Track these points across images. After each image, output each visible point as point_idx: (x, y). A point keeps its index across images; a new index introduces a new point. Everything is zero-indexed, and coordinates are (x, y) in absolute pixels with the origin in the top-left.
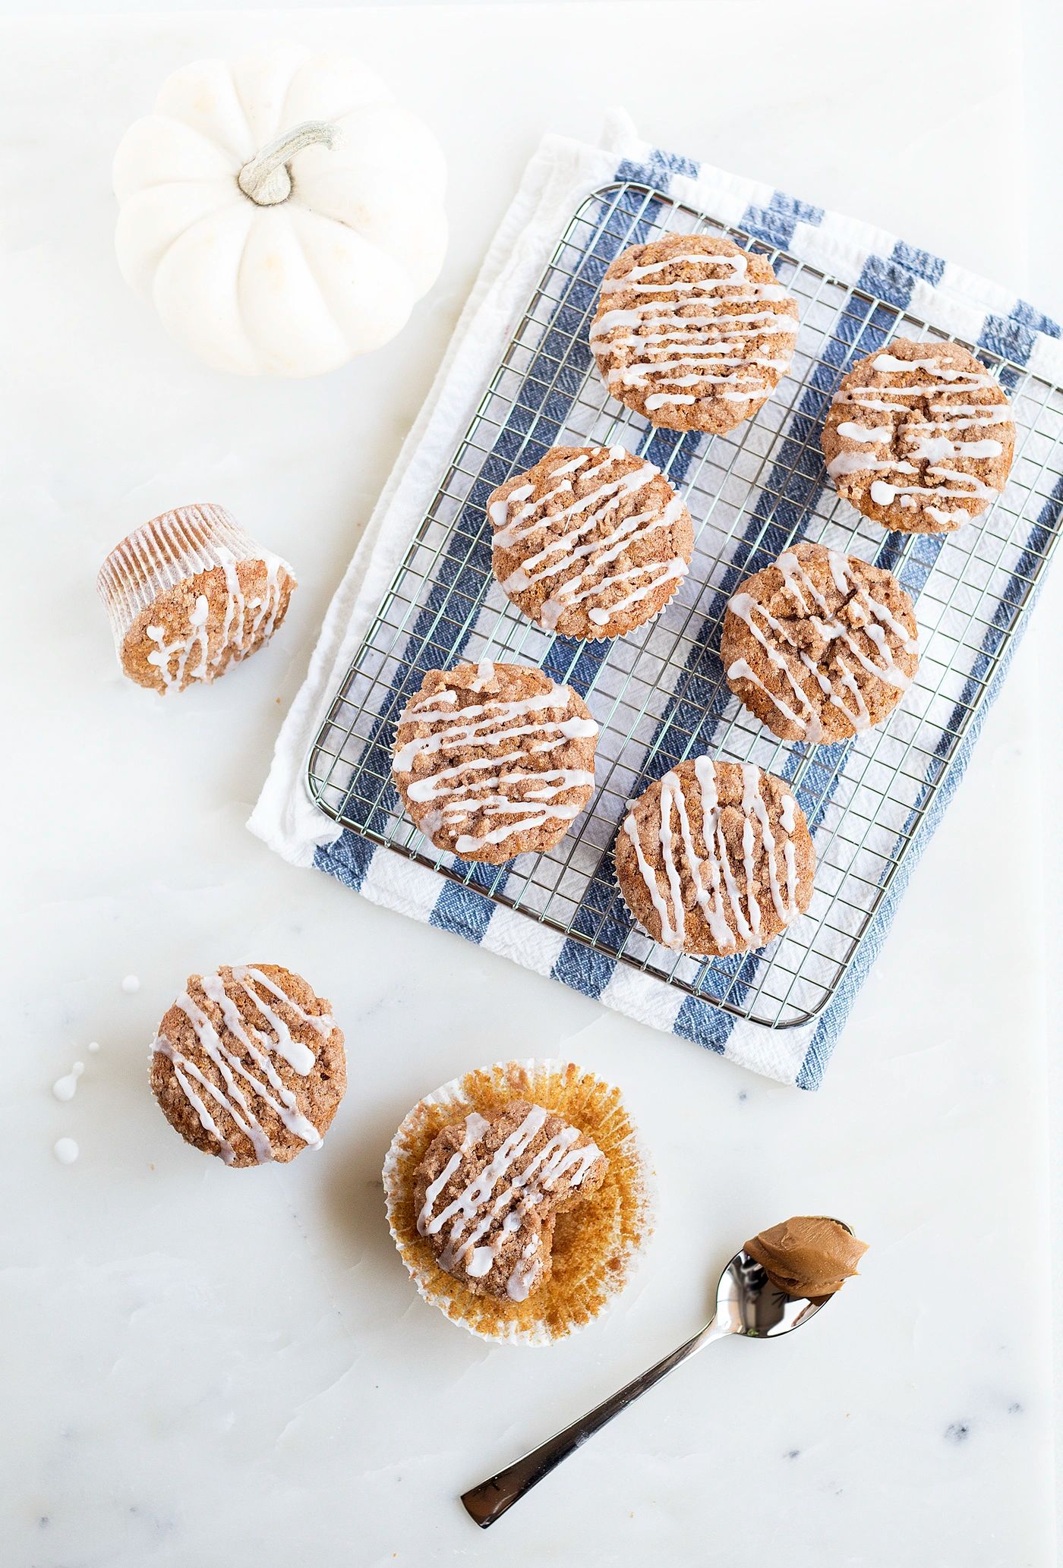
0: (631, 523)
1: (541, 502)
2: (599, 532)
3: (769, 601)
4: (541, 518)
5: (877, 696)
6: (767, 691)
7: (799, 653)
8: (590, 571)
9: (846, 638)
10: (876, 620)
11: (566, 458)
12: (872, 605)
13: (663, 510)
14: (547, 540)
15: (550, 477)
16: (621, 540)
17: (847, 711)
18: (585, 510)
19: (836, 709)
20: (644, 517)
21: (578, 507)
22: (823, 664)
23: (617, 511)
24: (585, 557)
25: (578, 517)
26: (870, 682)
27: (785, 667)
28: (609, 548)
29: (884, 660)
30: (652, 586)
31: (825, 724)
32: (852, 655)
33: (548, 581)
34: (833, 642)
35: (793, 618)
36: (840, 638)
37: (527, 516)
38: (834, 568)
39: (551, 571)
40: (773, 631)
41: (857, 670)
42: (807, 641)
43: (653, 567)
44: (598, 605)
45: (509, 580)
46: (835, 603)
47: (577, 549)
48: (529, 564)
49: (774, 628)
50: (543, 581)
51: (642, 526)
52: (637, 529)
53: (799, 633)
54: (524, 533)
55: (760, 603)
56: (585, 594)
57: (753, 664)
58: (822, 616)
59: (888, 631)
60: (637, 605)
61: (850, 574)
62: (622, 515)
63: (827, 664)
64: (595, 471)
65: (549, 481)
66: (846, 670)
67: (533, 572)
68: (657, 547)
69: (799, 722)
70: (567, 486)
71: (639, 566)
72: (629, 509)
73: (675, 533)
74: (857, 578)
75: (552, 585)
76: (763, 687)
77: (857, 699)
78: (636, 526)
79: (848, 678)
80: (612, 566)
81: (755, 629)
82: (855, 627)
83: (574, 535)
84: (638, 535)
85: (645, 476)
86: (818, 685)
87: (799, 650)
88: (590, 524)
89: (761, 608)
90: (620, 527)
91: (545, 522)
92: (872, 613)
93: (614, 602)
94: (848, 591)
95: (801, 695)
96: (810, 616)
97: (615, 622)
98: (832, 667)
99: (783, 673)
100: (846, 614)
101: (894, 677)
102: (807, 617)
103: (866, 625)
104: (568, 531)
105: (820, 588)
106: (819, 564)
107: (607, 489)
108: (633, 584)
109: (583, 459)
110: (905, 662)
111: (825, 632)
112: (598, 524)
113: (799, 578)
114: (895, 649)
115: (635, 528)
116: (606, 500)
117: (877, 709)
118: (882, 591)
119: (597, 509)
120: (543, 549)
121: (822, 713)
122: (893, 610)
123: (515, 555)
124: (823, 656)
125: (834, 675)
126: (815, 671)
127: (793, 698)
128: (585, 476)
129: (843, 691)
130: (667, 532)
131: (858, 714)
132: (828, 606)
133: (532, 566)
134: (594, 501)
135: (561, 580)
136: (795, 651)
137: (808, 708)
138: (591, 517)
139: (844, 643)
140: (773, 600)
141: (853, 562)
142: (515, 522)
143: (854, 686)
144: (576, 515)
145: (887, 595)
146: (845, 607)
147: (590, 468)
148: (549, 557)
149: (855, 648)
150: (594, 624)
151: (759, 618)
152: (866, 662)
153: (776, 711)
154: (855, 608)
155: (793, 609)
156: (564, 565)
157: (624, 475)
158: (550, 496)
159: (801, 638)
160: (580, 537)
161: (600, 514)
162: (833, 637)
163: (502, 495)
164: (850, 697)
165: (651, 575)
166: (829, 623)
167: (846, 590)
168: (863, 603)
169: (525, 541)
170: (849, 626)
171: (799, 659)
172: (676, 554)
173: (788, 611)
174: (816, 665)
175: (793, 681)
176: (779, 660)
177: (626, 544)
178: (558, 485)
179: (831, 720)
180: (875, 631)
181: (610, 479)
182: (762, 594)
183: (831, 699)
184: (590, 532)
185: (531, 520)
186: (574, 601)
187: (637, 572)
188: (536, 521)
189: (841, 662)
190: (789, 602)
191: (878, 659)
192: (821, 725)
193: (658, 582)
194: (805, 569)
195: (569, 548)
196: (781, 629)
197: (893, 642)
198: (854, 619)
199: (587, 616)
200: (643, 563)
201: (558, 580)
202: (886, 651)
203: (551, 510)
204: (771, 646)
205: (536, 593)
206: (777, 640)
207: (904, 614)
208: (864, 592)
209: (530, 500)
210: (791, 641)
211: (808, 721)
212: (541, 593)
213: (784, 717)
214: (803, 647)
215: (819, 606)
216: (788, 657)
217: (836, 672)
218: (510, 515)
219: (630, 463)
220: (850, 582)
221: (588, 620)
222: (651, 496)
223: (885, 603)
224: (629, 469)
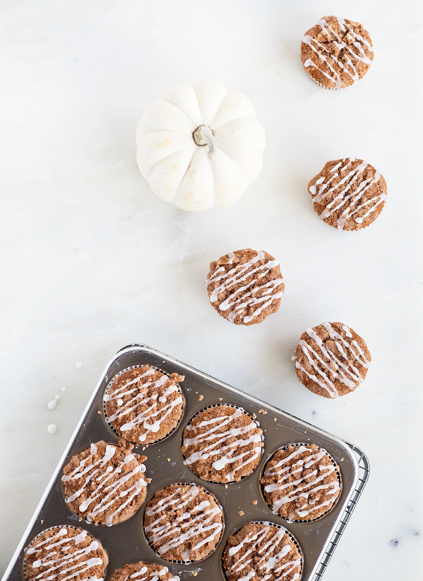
0: (363, 184)
1: (328, 182)
2: (352, 189)
3: (317, 37)
4: (330, 188)
5: (360, 68)
6: (320, 69)
7: (330, 55)
8: (352, 204)
9: (347, 48)
10: (357, 41)
11: (333, 165)
12: (355, 35)
13: (374, 177)
14: (334, 196)
15: (330, 173)
16: (361, 191)
17: (350, 74)
18: (345, 182)
19: (346, 74)
20: (368, 180)
21: (342, 182)
22: (339, 58)
23: (357, 180)
24: (349, 200)
25: (343, 185)
26: (358, 62)
27: (326, 60)
28: (357, 195)
29: (362, 54)
30: (376, 206)
31: (342, 80)
32: (350, 54)
33: (337, 211)
34: (342, 50)
35: (326, 43)
36: (345, 48)
37: (324, 189)
38: (339, 23)
39: (338, 207)
40: (320, 48)
41: (352, 59)
42: (333, 50)
43: (375, 199)
44: (358, 216)
45: (322, 214)
46: (341, 35)
47: (345, 197)
48: (329, 206)
49: (320, 47)
50: (336, 212)
51: (368, 184)
52: (366, 186)
53: (330, 47)
54: (325, 195)
55: (314, 38)
56: (352, 213)
57: (314, 60)
58: (337, 41)
59: (362, 44)
60: (372, 214)
61: (346, 24)
62: (360, 181)
63: (341, 58)
64: (345, 167)
65: (330, 174)
66: (348, 59)
67: (331, 209)
68: (375, 191)
69: (333, 79)
70: (336, 175)
71: (370, 199)
72: (361, 179)
73: (380, 184)
74: (348, 26)
75: (339, 212)
76: (318, 68)
77: (353, 69)
78: (366, 184)
79: (349, 62)
80: (360, 202)
81: (313, 48)
82: (350, 43)
83: (343, 192)
84: (367, 188)
85: (364, 165)
86: (339, 66)
87: (330, 53)
88: (348, 187)
89: (314, 40)
90: (360, 186)
91: (332, 190)
92: (356, 38)
93: (364, 214)
94: (346, 31)
95: (333, 70)
96: (333, 41)
97: (365, 221)
98: (343, 58)
99: (325, 63)
100: (346, 39)
101: (366, 60)
102: (332, 41)
103: (354, 42)
104: (340, 192)
105: (335, 30)
106: (334, 22)
107: (352, 173)
108: (369, 206)
109: (340, 164)
110: (369, 55)
111: (340, 46)
112: (351, 187)
113: (327, 28)
114: (365, 50)
115: (365, 185)
116: (352, 177)
117: (361, 73)
118: (358, 30)
119: (349, 181)
120: (333, 200)
121: (341, 76)
122: (363, 36)
123: (323, 204)
124: (339, 55)
125: (344, 61)
126: (337, 61)
127: (330, 71)
128: (343, 170)
129: (348, 67)
130: (377, 184)
131: (354, 75)
132: (339, 37)
133: (330, 207)
134: (348, 178)
135: (342, 210)
136: (328, 54)
137: (336, 74)
138: (348, 185)
139: (346, 50)
140: (318, 36)
141: (346, 21)
142: (320, 192)
143: (352, 65)
144: (342, 185)
145: (360, 31)
146: (346, 36)
147: (343, 167)
148: (336, 202)
149: (351, 51)
150: (358, 223)
151: (314, 44)
152: (355, 56)
153: (324, 77)
154: (349, 37)
155: (326, 39)
156: (342, 204)
157: (357, 167)
158: (331, 180)
159: (330, 49)
160: (345, 193)
161: (351, 183)
162: (342, 48)
163: (313, 183)
164: (350, 69)
165: (375, 202)
166: (340, 43)
167: (345, 31)
168: (352, 35)
169: (326, 198)
170: (348, 43)
171: (330, 57)
172: (382, 192)
173: (324, 41)
174: (337, 59)
175: (329, 65)
176: (323, 58)
177: (363, 192)
178: (333, 175)
179: (345, 78)
180: (357, 45)
181: (352, 169)
182: (314, 35)
183: (344, 70)
184: (349, 190)
185: (326, 191)
186: (349, 217)
187: (369, 201)
188: (328, 190)
189: (346, 56)
190: (325, 36)
191: (360, 54)
192: (341, 80)
193: (377, 204)
194: (329, 24)
195: (342, 197)
196: (323, 46)
197: (364, 47)
198: (349, 40)
199: (355, 221)
200: (371, 197)
201: (341, 211)
202: (362, 51)
203: (333, 185)
204: (319, 53)
205: (334, 217)
206: (322, 51)
207: (367, 38)
208: (352, 31)
209: (324, 183)
210: (327, 51)
211: (336, 79)
212: (336, 215)
213: (327, 78)
214: (331, 52)
215: (336, 37)
216: (326, 56)
217: (344, 60)
218: (318, 190)
219: (357, 162)
220: (346, 28)
221: (355, 222)
222: (369, 172)
223: (360, 34)
224: (358, 164)
